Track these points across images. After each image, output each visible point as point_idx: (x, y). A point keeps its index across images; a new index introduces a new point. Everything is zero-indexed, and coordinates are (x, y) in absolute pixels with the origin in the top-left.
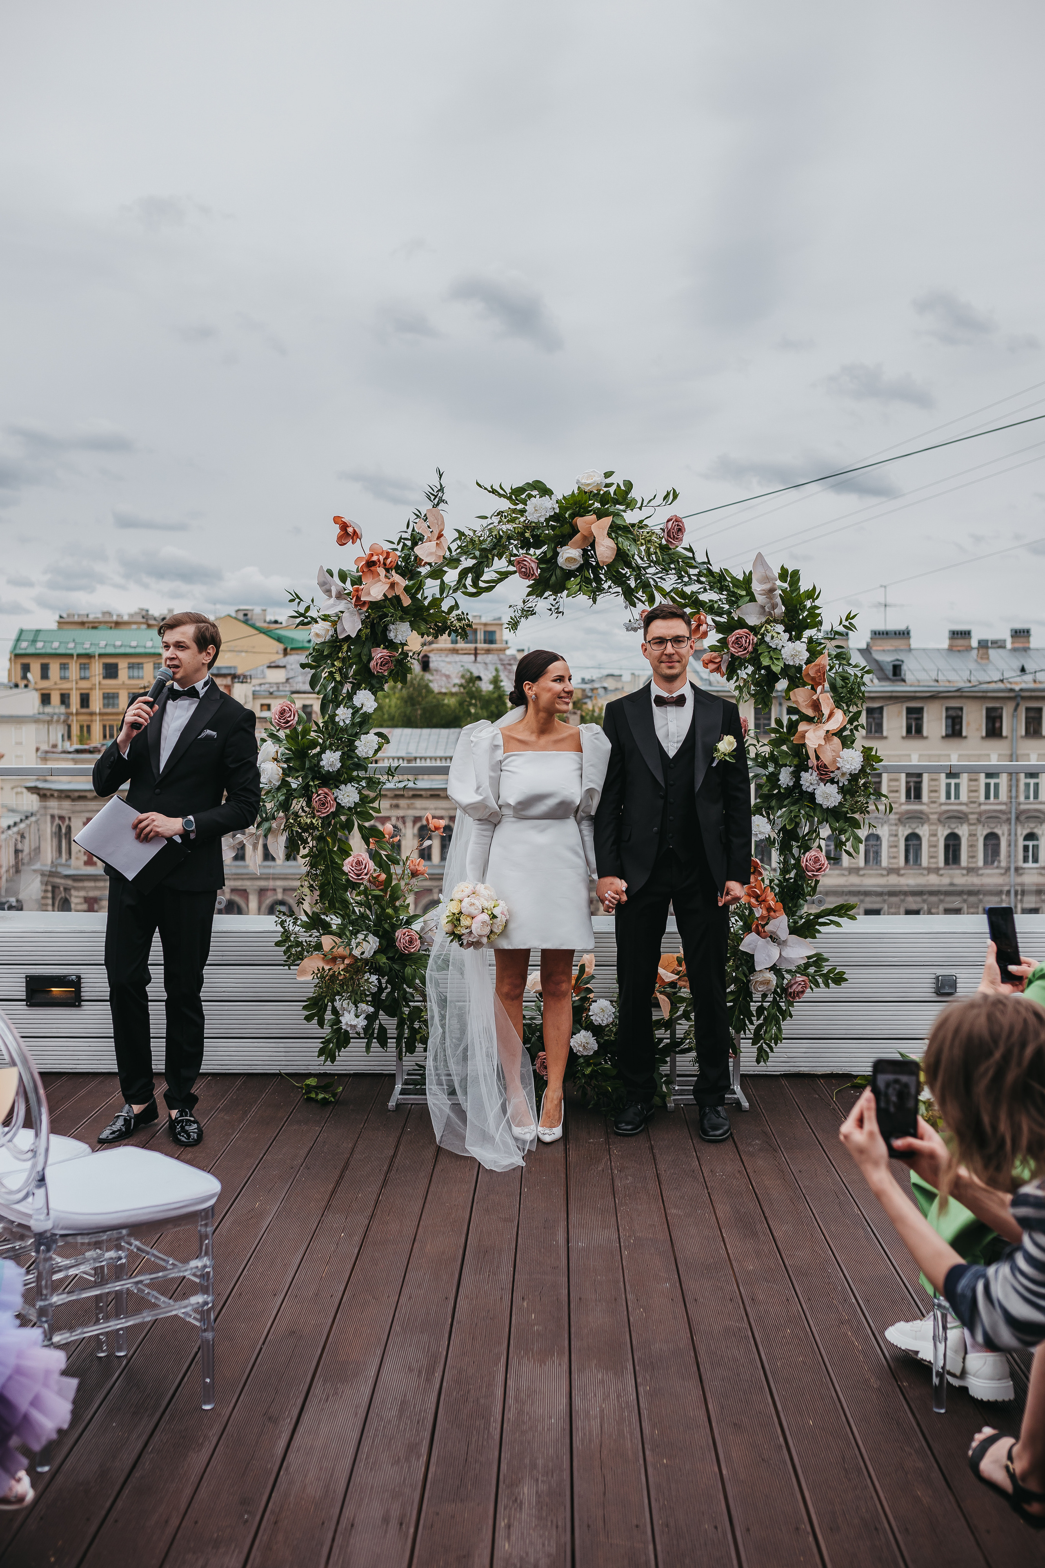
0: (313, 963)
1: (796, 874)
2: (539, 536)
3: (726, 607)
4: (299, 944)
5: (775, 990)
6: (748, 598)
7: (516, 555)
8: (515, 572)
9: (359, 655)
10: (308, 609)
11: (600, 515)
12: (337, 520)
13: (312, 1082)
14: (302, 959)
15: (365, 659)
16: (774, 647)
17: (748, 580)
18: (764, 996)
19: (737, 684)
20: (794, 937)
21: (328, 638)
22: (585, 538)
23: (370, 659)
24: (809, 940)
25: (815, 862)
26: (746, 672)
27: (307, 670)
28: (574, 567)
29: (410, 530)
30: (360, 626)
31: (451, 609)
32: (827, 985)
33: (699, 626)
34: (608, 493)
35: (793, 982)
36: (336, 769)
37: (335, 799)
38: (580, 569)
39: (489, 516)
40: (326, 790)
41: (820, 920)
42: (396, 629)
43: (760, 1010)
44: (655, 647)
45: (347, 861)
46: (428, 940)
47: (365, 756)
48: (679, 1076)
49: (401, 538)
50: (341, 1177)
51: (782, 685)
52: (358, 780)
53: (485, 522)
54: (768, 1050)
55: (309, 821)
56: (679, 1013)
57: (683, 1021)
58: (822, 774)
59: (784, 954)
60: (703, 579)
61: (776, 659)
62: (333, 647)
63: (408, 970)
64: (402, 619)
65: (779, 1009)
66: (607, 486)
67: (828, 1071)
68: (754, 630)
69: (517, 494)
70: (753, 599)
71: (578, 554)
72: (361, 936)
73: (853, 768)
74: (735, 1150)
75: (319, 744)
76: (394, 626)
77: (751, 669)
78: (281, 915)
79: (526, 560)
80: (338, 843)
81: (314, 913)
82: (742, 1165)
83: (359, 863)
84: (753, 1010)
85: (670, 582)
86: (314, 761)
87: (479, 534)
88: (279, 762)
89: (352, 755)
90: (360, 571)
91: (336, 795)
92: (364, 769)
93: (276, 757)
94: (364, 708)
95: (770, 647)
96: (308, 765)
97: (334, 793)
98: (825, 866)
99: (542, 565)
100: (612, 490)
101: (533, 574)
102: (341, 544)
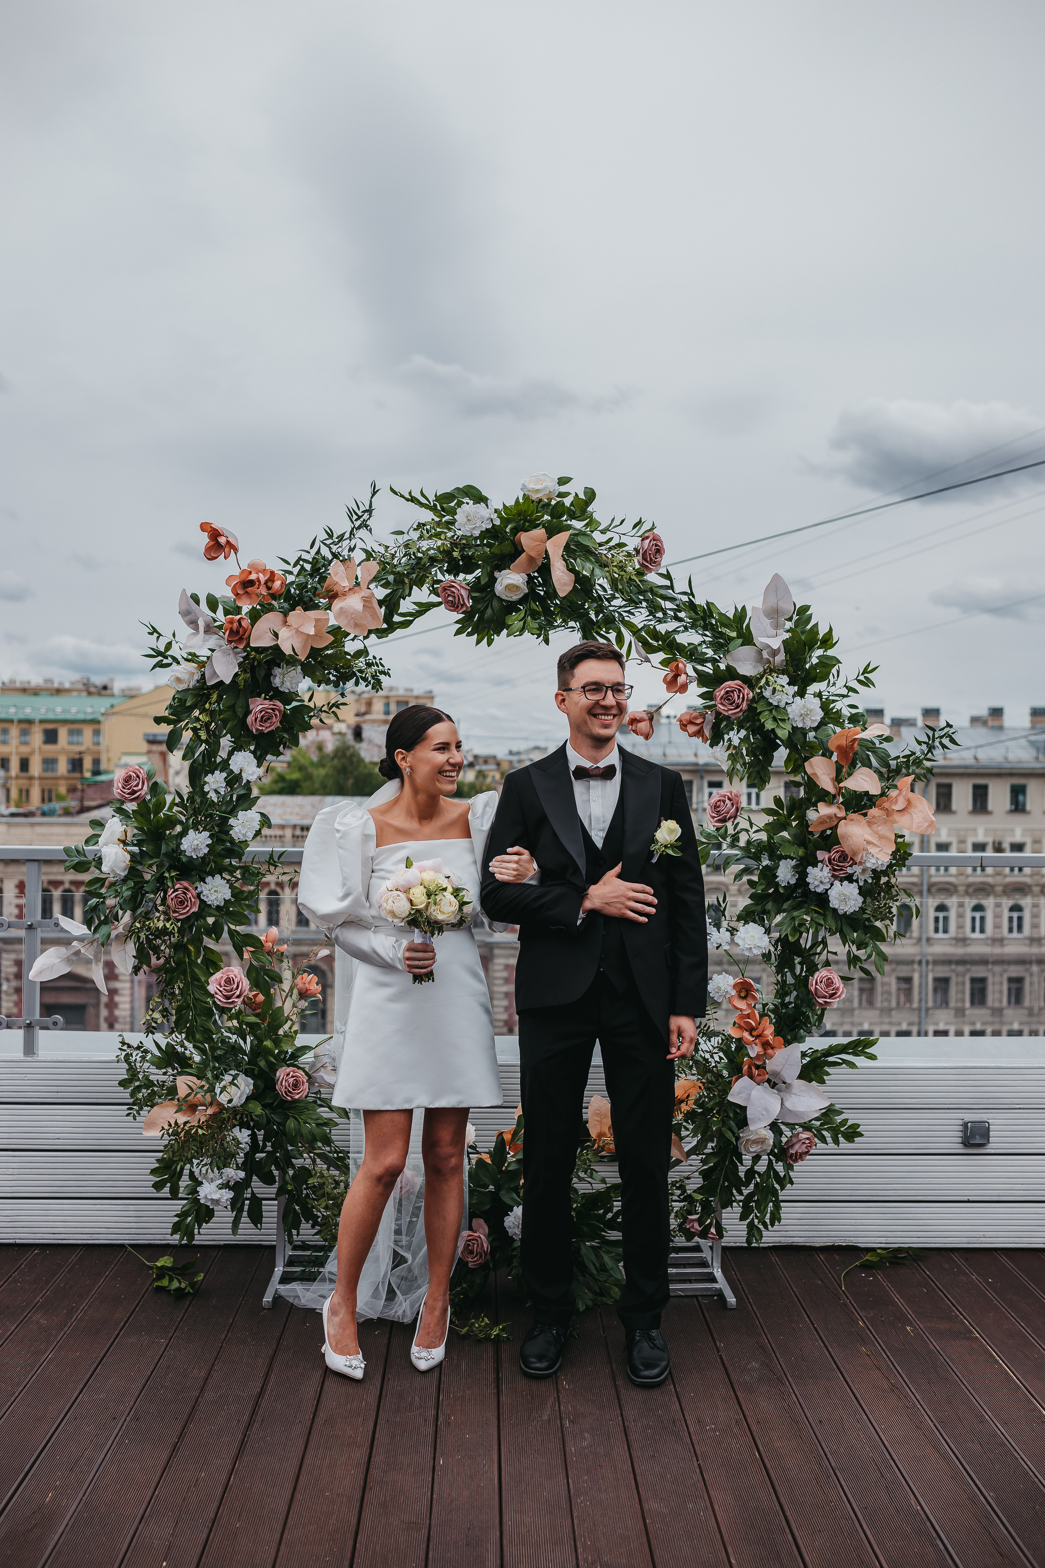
0: (164, 1114)
1: (797, 997)
2: (471, 556)
3: (710, 653)
4: (149, 1084)
5: (772, 1150)
6: (740, 641)
7: (439, 581)
8: (439, 604)
9: (233, 707)
10: (169, 646)
11: (552, 531)
12: (204, 527)
13: (165, 1261)
14: (152, 1107)
15: (240, 712)
16: (775, 704)
17: (741, 616)
18: (756, 1158)
19: (729, 752)
20: (799, 1084)
21: (192, 684)
23: (248, 712)
25: (828, 986)
26: (735, 737)
27: (164, 725)
28: (515, 598)
30: (237, 669)
31: (358, 652)
32: (836, 1142)
33: (677, 675)
34: (562, 503)
35: (795, 1140)
36: (201, 855)
37: (199, 895)
38: (524, 600)
39: (405, 531)
40: (186, 884)
41: (831, 1059)
42: (283, 676)
43: (751, 1173)
45: (213, 978)
46: (319, 1080)
47: (242, 839)
49: (300, 559)
51: (781, 755)
52: (231, 870)
53: (401, 539)
54: (761, 1227)
55: (161, 925)
58: (835, 870)
59: (788, 1105)
60: (682, 615)
61: (781, 719)
62: (197, 695)
63: (291, 1124)
64: (290, 661)
65: (776, 1174)
66: (562, 495)
67: (828, 1242)
68: (749, 682)
69: (445, 502)
70: (748, 640)
71: (521, 580)
72: (228, 1078)
73: (880, 863)
74: (727, 1380)
75: (181, 823)
76: (280, 670)
77: (743, 733)
78: (125, 1047)
79: (453, 587)
80: (202, 953)
81: (168, 1044)
82: (739, 1410)
83: (229, 981)
84: (742, 1175)
85: (640, 617)
86: (173, 845)
87: (393, 552)
88: (128, 845)
89: (224, 837)
90: (237, 595)
91: (199, 890)
92: (240, 856)
93: (123, 838)
94: (243, 775)
95: (771, 704)
96: (164, 849)
97: (196, 888)
98: (841, 990)
99: (474, 595)
100: (567, 501)
101: (462, 606)
102: (209, 559)
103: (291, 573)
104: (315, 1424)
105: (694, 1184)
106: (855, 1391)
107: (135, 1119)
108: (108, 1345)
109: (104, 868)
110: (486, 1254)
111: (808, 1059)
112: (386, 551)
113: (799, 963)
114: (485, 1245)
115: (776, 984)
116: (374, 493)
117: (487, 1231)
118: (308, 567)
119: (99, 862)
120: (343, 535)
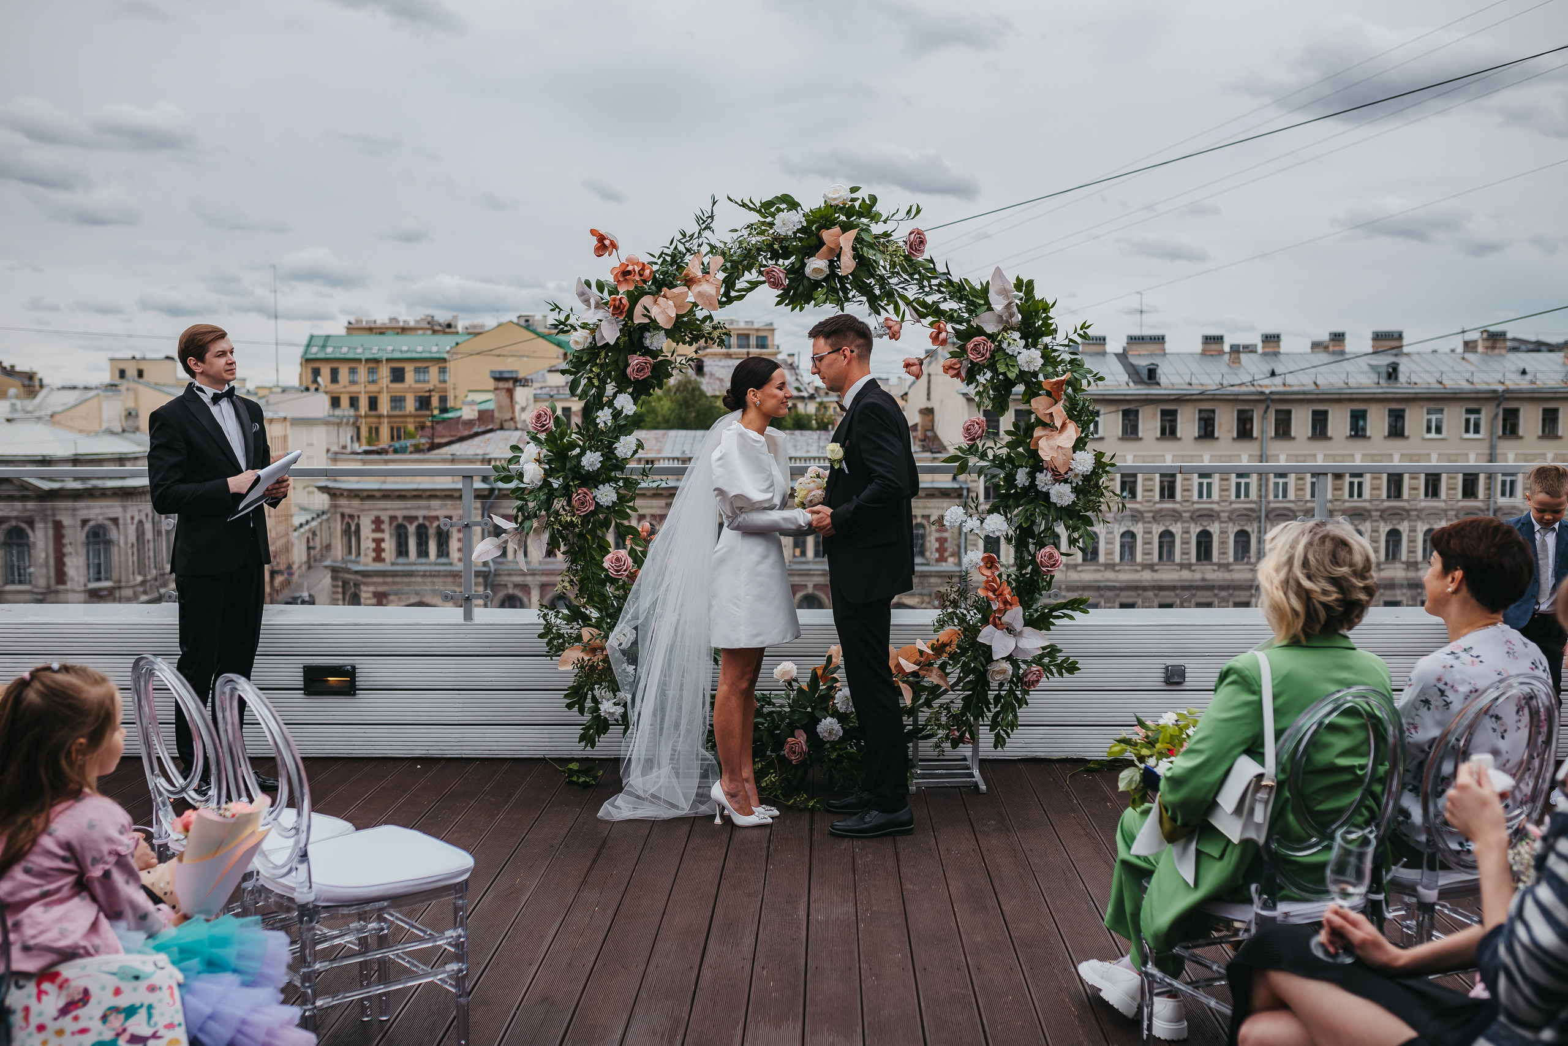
0: (574, 654)
1: (1031, 570)
2: (787, 247)
3: (966, 315)
4: (561, 636)
5: (1011, 679)
6: (985, 307)
7: (765, 266)
8: (764, 282)
9: (617, 362)
10: (567, 318)
11: (845, 228)
12: (593, 232)
13: (574, 766)
14: (563, 651)
15: (621, 365)
16: (1010, 353)
17: (985, 290)
18: (1001, 684)
19: (978, 389)
20: (1029, 629)
21: (586, 345)
23: (627, 365)
24: (1043, 632)
25: (1049, 559)
26: (984, 378)
27: (567, 376)
28: (820, 278)
29: (673, 246)
30: (618, 335)
31: (705, 319)
32: (1061, 675)
33: (940, 333)
34: (853, 206)
35: (1028, 672)
36: (595, 469)
37: (594, 498)
38: (826, 279)
39: (739, 229)
40: (585, 490)
41: (1054, 614)
42: (651, 337)
43: (998, 698)
45: (607, 557)
47: (624, 458)
48: (921, 760)
49: (661, 253)
50: (598, 854)
51: (1020, 388)
52: (616, 480)
53: (735, 235)
54: (1004, 736)
55: (569, 519)
56: (921, 701)
57: (925, 709)
58: (1056, 476)
59: (1019, 645)
60: (943, 289)
61: (1012, 365)
62: (591, 353)
65: (1016, 696)
66: (853, 200)
67: (1063, 755)
68: (992, 337)
69: (767, 208)
70: (990, 309)
71: (824, 265)
73: (1087, 470)
75: (579, 446)
76: (650, 334)
77: (989, 375)
78: (543, 608)
79: (774, 269)
80: (597, 541)
81: (574, 606)
82: (976, 845)
83: (618, 560)
84: (990, 698)
85: (912, 292)
86: (574, 462)
87: (730, 246)
88: (541, 463)
89: (611, 456)
90: (618, 281)
91: (594, 494)
92: (622, 469)
93: (538, 458)
94: (623, 411)
95: (1007, 353)
96: (568, 466)
97: (592, 493)
98: (1059, 561)
99: (790, 275)
100: (857, 204)
101: (781, 284)
102: (598, 256)
103: (656, 263)
105: (958, 705)
109: (525, 480)
110: (804, 754)
112: (725, 245)
113: (1033, 544)
114: (804, 747)
115: (1016, 560)
116: (714, 203)
117: (805, 738)
118: (668, 259)
119: (521, 476)
120: (693, 235)
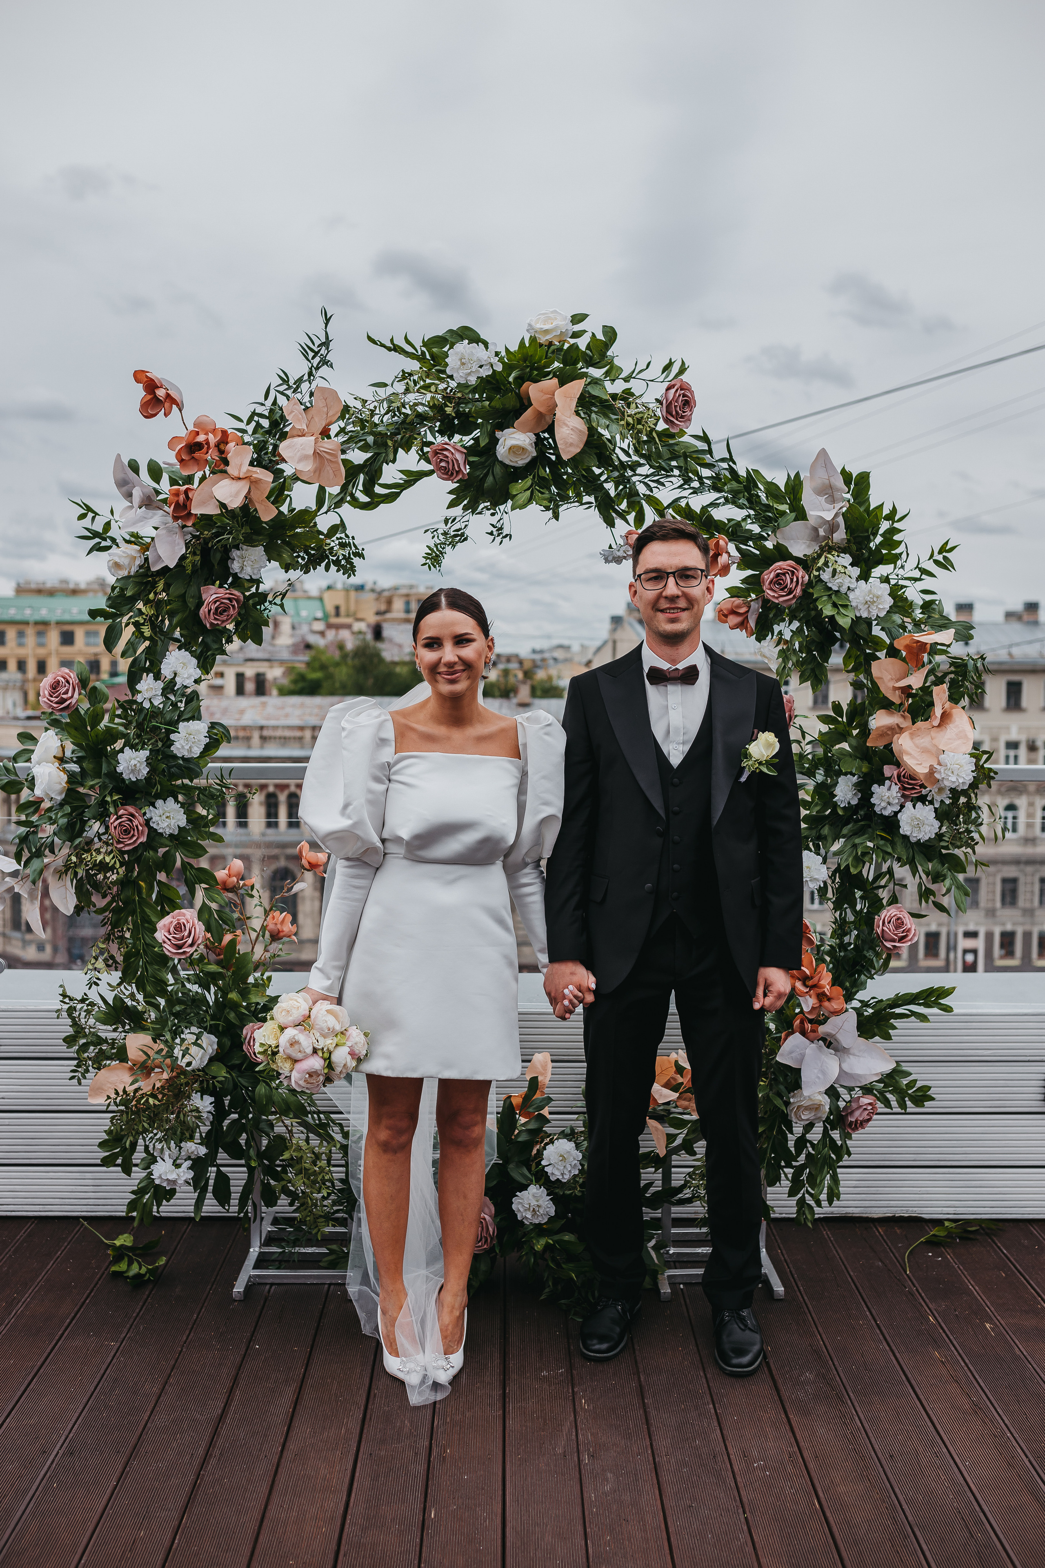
0: (113, 1078)
1: (857, 936)
2: (467, 413)
3: (756, 529)
4: (100, 1041)
5: (828, 1118)
6: (792, 513)
7: (429, 444)
8: (430, 473)
9: (183, 597)
10: (107, 526)
11: (563, 380)
12: (139, 376)
13: (124, 1240)
14: (99, 1069)
15: (191, 603)
16: (835, 588)
17: (795, 486)
18: (809, 1127)
19: (780, 647)
20: (863, 1040)
21: (134, 570)
22: (540, 416)
23: (200, 603)
24: (884, 1043)
25: (897, 927)
26: (786, 629)
27: (101, 620)
28: (521, 462)
29: (269, 403)
30: (184, 551)
31: (333, 530)
32: (903, 1106)
33: (717, 555)
34: (574, 347)
35: (854, 1105)
36: (141, 777)
37: (147, 822)
38: (532, 465)
39: (389, 382)
40: (131, 809)
41: (898, 1011)
42: (242, 557)
43: (801, 1142)
44: (648, 586)
45: (163, 922)
47: (188, 756)
49: (254, 414)
52: (186, 791)
53: (383, 393)
55: (105, 857)
56: (675, 1144)
57: (684, 1155)
58: (905, 789)
59: (847, 1067)
60: (722, 484)
61: (842, 606)
62: (141, 583)
64: (250, 541)
65: (832, 1144)
66: (576, 335)
67: (889, 1212)
68: (805, 563)
69: (434, 349)
70: (801, 515)
71: (528, 441)
72: (188, 1036)
73: (961, 781)
74: (776, 1398)
76: (238, 552)
77: (796, 625)
78: (67, 1000)
79: (447, 449)
80: (156, 889)
81: (116, 998)
82: (793, 1440)
83: (179, 927)
84: (791, 1144)
87: (372, 407)
88: (67, 762)
89: (167, 754)
90: (181, 461)
91: (148, 816)
92: (187, 775)
93: (60, 755)
94: (177, 679)
95: (830, 589)
97: (145, 814)
98: (913, 932)
99: (472, 459)
100: (582, 343)
101: (458, 473)
102: (146, 417)
103: (244, 431)
104: (283, 1460)
106: (930, 1413)
107: (80, 1084)
108: (48, 1350)
109: (38, 790)
110: (492, 1239)
111: (871, 1011)
112: (364, 406)
113: (861, 897)
114: (491, 1229)
115: (834, 923)
117: (493, 1209)
119: (31, 782)
